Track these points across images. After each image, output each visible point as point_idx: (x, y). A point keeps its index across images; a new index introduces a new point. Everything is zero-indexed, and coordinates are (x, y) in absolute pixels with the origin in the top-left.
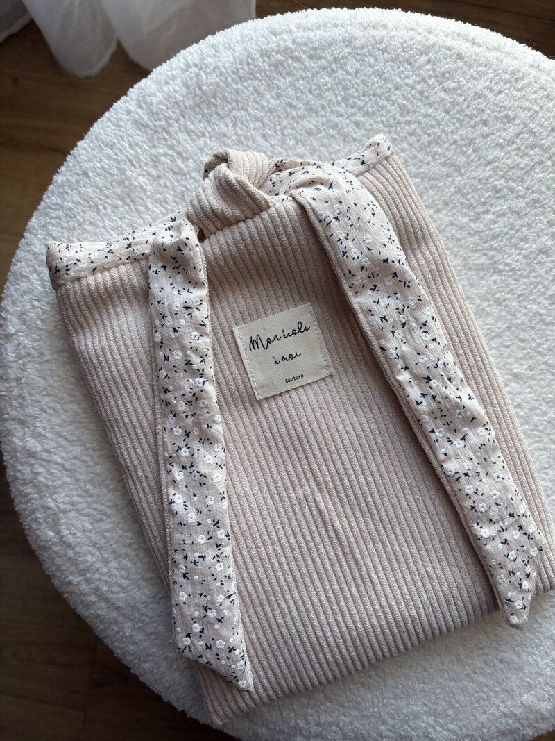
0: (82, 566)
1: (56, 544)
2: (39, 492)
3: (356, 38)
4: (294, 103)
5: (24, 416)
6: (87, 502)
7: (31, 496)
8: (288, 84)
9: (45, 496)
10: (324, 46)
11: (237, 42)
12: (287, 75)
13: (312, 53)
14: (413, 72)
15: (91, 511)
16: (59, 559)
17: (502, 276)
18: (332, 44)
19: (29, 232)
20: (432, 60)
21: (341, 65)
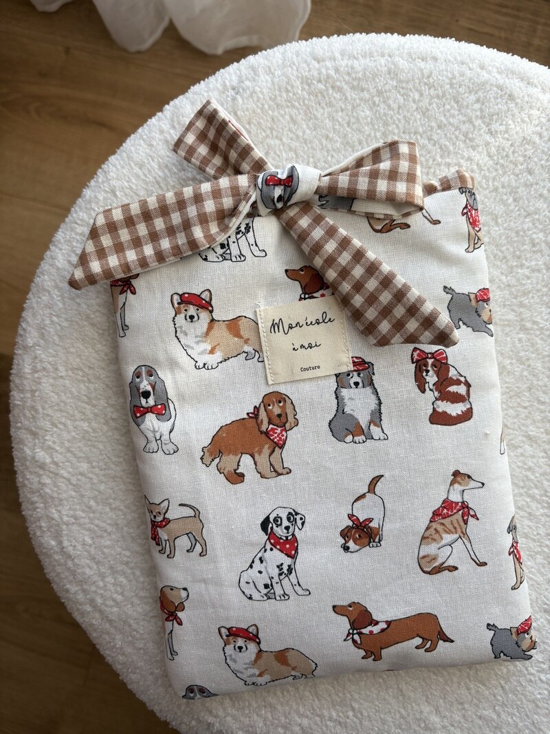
0: (79, 577)
1: (57, 553)
2: (45, 503)
3: (403, 71)
4: (331, 135)
5: (35, 428)
6: (89, 517)
7: (37, 505)
8: (326, 115)
9: (50, 506)
10: (368, 77)
11: (278, 66)
12: (326, 105)
13: (355, 84)
14: (459, 111)
15: (92, 526)
16: (59, 567)
17: (528, 334)
18: (376, 75)
19: (55, 245)
20: (481, 100)
21: (384, 98)
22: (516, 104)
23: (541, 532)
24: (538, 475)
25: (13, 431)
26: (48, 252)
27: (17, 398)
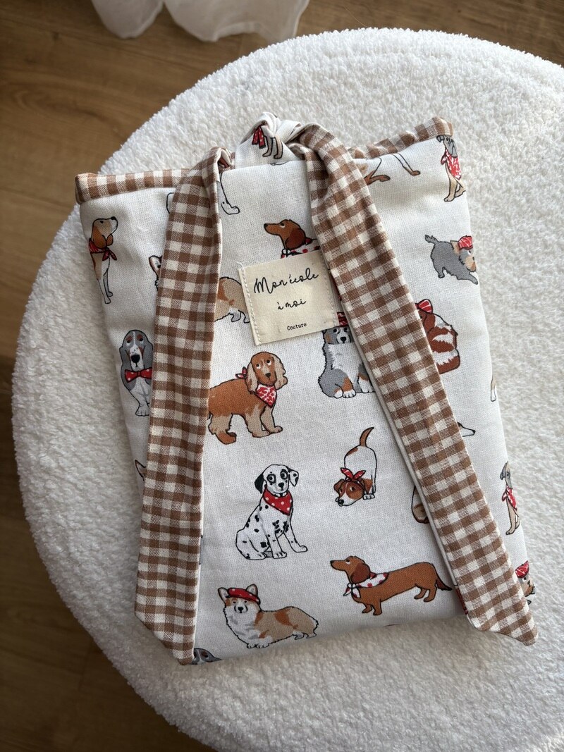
0: (87, 583)
1: (63, 559)
2: (51, 508)
3: (416, 67)
4: (343, 133)
5: (40, 432)
6: (96, 522)
7: (43, 510)
8: (338, 112)
9: (56, 512)
10: (381, 74)
11: (289, 60)
12: (338, 102)
13: (368, 80)
14: (473, 109)
15: (99, 531)
16: (66, 573)
17: (540, 336)
18: (390, 72)
19: (58, 244)
20: (495, 98)
21: (397, 95)
22: (530, 103)
23: (550, 533)
24: (548, 476)
25: (15, 436)
26: (51, 251)
27: (21, 401)
